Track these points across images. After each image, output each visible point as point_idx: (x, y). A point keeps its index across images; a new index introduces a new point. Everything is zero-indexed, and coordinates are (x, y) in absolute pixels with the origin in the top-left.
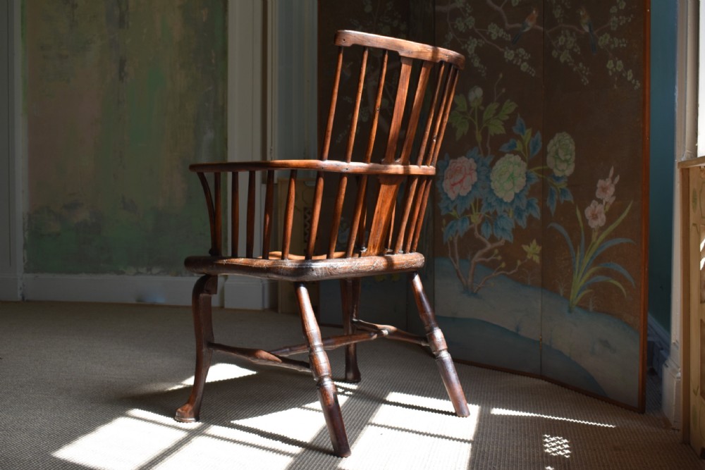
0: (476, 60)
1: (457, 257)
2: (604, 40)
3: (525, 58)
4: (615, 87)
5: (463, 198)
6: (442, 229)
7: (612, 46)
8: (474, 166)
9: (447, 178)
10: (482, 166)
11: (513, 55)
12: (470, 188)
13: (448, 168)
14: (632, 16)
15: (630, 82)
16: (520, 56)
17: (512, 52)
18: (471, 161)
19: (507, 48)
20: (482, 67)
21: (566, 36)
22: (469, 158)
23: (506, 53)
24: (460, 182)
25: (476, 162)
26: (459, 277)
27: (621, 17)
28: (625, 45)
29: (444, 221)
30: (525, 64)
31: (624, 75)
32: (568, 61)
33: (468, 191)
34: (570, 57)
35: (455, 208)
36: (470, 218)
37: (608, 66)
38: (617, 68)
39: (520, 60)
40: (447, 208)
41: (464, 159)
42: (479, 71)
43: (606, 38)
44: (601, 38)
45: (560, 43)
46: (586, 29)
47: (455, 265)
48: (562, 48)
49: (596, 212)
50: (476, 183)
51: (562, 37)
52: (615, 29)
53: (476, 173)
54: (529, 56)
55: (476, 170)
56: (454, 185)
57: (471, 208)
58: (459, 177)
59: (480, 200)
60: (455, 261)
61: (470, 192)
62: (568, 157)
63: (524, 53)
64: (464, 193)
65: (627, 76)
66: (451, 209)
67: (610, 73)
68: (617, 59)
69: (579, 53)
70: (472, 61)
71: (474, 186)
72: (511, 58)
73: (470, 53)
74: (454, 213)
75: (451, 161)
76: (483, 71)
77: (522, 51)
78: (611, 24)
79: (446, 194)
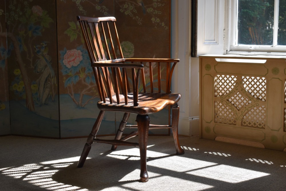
0: (81, 7)
1: (73, 93)
2: (150, 10)
3: (106, 10)
4: (156, 27)
5: (75, 67)
6: (64, 81)
7: (154, 13)
8: (81, 53)
9: (65, 59)
10: (85, 53)
11: (100, 8)
12: (79, 63)
13: (66, 54)
14: (164, 4)
15: (163, 27)
16: (103, 9)
17: (100, 7)
18: (79, 51)
19: (97, 5)
20: (84, 11)
21: (128, 5)
22: (78, 50)
23: (96, 7)
24: (73, 60)
25: (81, 51)
26: (74, 101)
27: (158, 4)
28: (161, 14)
29: (65, 78)
30: (106, 12)
31: (160, 24)
32: (130, 14)
33: (78, 64)
34: (131, 13)
35: (71, 71)
36: (79, 76)
37: (152, 19)
38: (157, 21)
39: (103, 11)
40: (66, 72)
41: (75, 50)
42: (83, 12)
43: (151, 9)
44: (148, 9)
45: (125, 7)
46: (141, 4)
47: (72, 97)
48: (126, 9)
49: (146, 71)
50: (82, 60)
51: (126, 5)
52: (156, 7)
53: (82, 56)
54: (108, 9)
55: (82, 55)
56: (70, 61)
57: (80, 71)
58: (73, 58)
59: (85, 68)
60: (72, 95)
61: (79, 65)
62: (130, 51)
63: (105, 8)
64: (75, 65)
65: (161, 24)
66: (68, 72)
67: (153, 22)
68: (157, 18)
69: (136, 13)
70: (79, 8)
71: (81, 62)
72: (99, 9)
73: (77, 4)
74: (70, 74)
75: (67, 51)
76: (85, 13)
77: (104, 7)
78: (154, 5)
79: (65, 66)
